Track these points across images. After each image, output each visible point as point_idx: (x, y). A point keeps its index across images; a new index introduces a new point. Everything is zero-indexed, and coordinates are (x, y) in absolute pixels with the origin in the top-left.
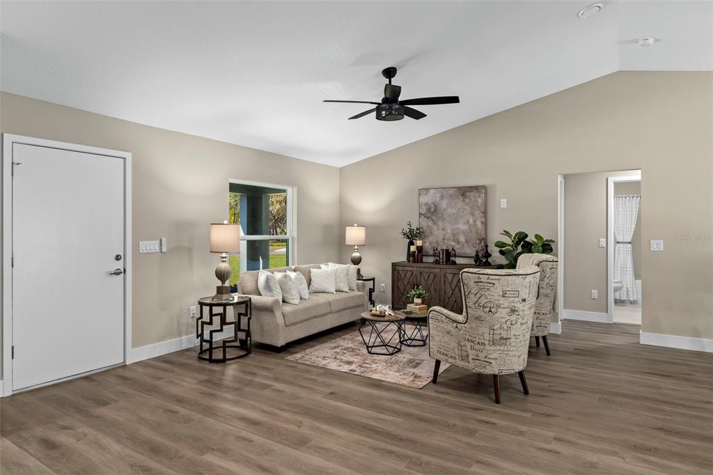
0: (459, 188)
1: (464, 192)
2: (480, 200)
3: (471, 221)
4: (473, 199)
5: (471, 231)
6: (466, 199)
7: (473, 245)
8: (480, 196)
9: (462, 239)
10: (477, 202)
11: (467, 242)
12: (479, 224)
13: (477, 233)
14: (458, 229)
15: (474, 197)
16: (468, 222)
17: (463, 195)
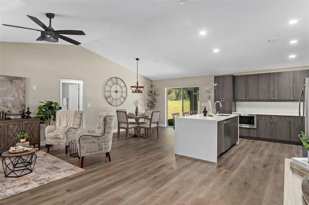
0: (8, 77)
1: (12, 79)
2: (22, 85)
3: (16, 95)
4: (17, 84)
5: (16, 101)
6: (12, 83)
7: (17, 108)
8: (22, 83)
9: (10, 105)
10: (21, 86)
11: (13, 107)
12: (21, 97)
13: (20, 102)
14: (7, 100)
15: (19, 83)
16: (14, 96)
17: (11, 81)
